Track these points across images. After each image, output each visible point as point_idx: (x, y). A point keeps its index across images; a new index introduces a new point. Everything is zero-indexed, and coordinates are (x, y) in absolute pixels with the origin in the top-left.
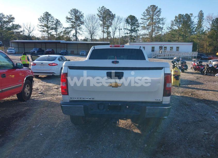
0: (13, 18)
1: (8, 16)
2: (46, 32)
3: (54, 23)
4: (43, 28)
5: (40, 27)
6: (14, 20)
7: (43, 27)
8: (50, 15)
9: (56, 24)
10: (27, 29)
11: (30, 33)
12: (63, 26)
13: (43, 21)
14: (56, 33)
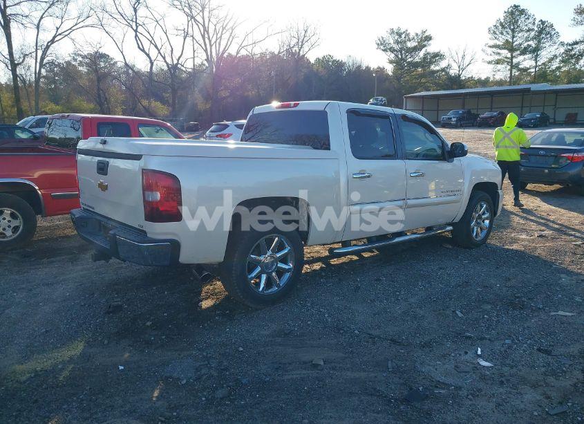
0: (429, 38)
1: (417, 34)
2: (506, 64)
3: (533, 34)
4: (499, 54)
5: (490, 51)
6: (430, 42)
7: (499, 51)
8: (522, 12)
9: (538, 37)
10: (457, 61)
11: (463, 70)
12: (561, 39)
13: (502, 33)
14: (534, 64)
